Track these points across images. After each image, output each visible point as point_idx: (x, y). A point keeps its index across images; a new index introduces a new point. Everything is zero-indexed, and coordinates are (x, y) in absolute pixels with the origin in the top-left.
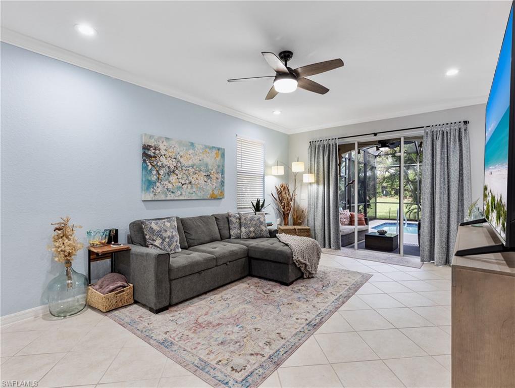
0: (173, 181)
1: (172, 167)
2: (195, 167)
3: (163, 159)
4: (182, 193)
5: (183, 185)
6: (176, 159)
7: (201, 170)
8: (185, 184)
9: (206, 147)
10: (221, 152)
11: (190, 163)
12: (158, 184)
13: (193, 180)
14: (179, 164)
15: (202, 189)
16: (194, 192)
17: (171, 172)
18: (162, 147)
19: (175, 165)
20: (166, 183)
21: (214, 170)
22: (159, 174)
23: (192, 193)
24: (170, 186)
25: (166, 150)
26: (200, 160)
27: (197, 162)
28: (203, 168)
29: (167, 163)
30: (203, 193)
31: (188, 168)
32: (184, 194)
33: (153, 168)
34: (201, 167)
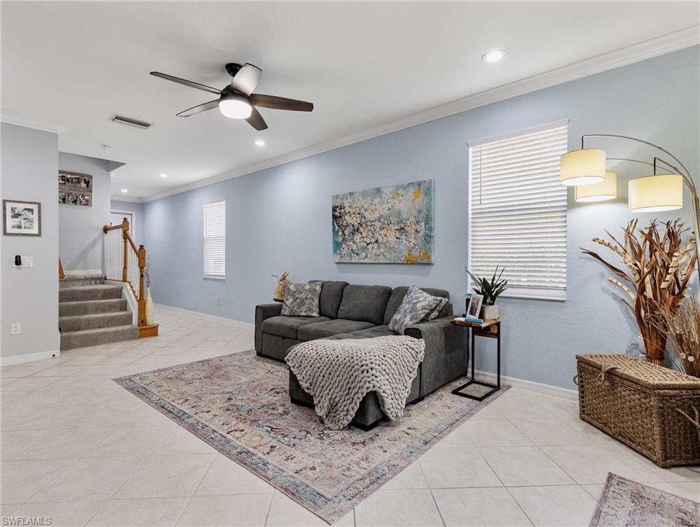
0: (357, 241)
1: (356, 224)
2: (382, 220)
3: (347, 217)
4: (367, 255)
5: (368, 245)
6: (359, 214)
7: (391, 223)
8: (371, 243)
9: (398, 187)
10: (425, 189)
11: (376, 215)
12: (344, 245)
13: (380, 238)
14: (363, 220)
15: (392, 249)
16: (382, 253)
17: (356, 231)
18: (346, 204)
19: (359, 222)
20: (351, 243)
21: (412, 219)
22: (345, 235)
23: (379, 255)
24: (354, 247)
25: (350, 207)
26: (389, 209)
27: (385, 212)
28: (393, 220)
29: (352, 222)
30: (393, 254)
31: (373, 223)
32: (369, 256)
33: (340, 230)
34: (391, 218)
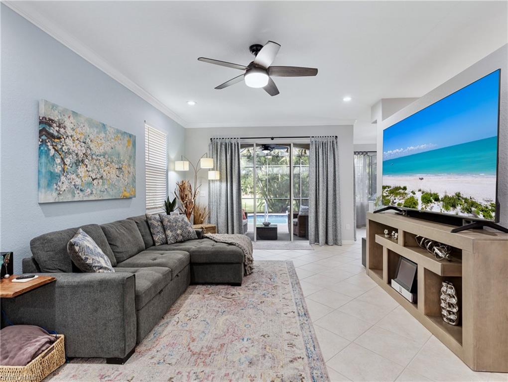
0: (82, 174)
1: (81, 154)
2: (106, 156)
3: (69, 141)
4: (92, 191)
5: (93, 180)
6: (85, 143)
7: (113, 162)
8: (96, 178)
9: (118, 131)
10: (132, 140)
11: (101, 150)
12: (63, 178)
13: (104, 174)
14: (89, 151)
15: (113, 185)
16: (106, 189)
17: (79, 162)
18: (68, 123)
19: (84, 152)
20: (74, 176)
21: (126, 162)
22: (65, 164)
23: (104, 192)
24: (78, 182)
25: (73, 129)
26: (112, 148)
27: (108, 150)
28: (115, 159)
29: (74, 148)
30: (115, 191)
31: (99, 158)
32: (94, 192)
33: (57, 155)
34: (113, 157)
